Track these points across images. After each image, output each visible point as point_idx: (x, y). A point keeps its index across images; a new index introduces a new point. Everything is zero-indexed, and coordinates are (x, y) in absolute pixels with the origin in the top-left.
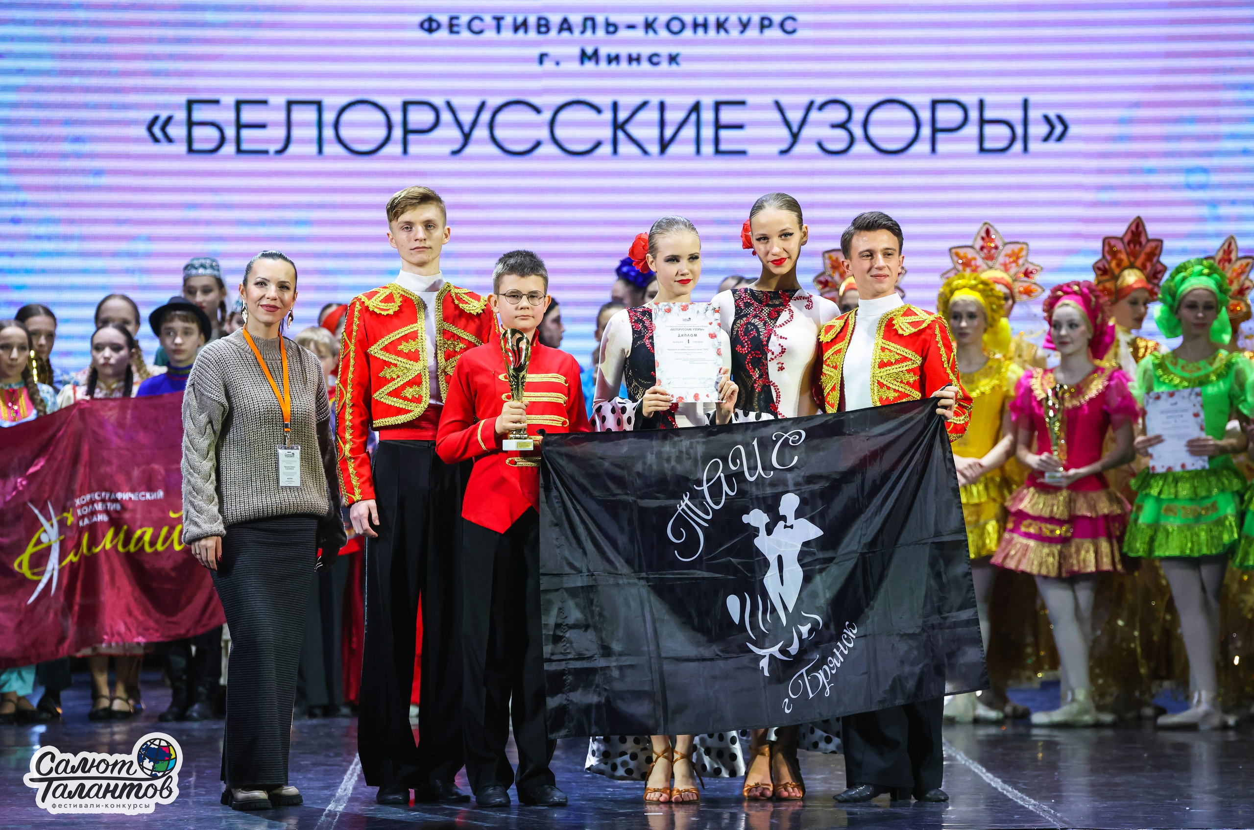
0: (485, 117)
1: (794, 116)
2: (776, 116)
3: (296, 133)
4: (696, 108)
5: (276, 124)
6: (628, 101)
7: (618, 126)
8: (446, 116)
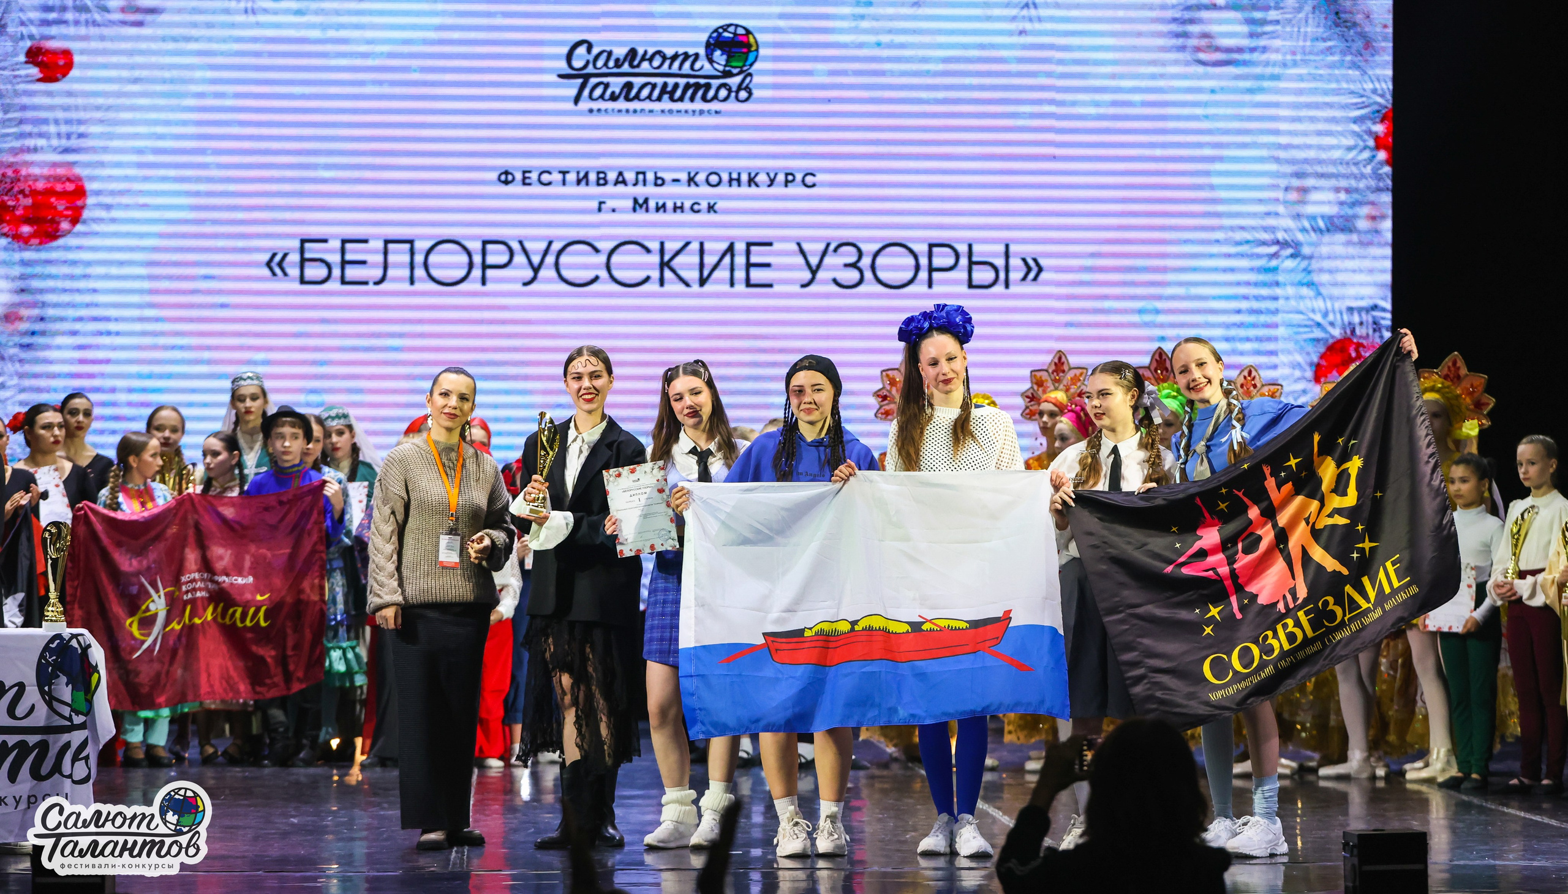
0: (550, 259)
1: (814, 261)
2: (800, 260)
3: (391, 272)
4: (730, 249)
5: (374, 265)
6: (671, 247)
7: (664, 265)
8: (520, 259)
